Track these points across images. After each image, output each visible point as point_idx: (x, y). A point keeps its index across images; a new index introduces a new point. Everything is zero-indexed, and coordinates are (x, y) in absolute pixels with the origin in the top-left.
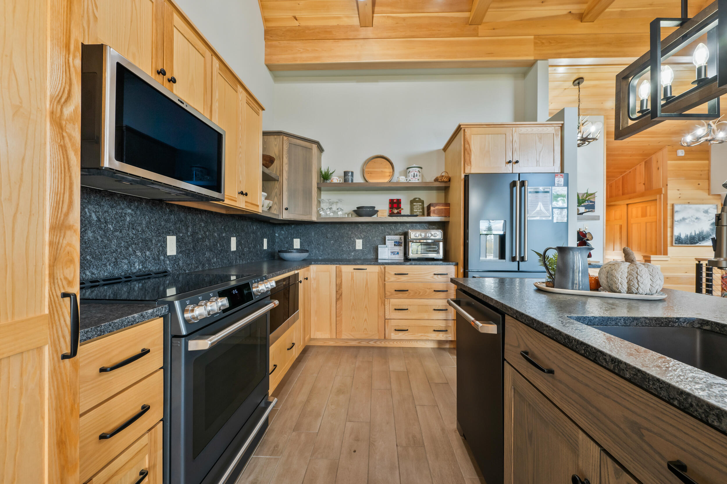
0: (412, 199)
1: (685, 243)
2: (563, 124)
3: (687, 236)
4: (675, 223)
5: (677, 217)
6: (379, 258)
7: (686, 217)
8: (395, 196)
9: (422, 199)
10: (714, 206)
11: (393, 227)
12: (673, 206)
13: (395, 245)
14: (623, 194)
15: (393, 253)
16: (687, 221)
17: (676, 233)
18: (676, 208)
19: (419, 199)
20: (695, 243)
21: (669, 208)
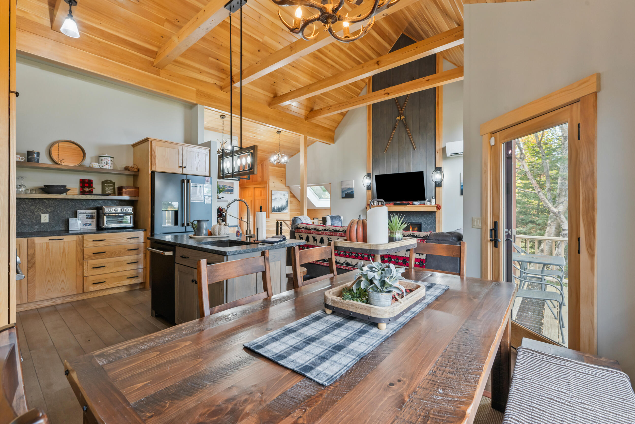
0: (103, 180)
1: (277, 212)
2: (210, 149)
3: (277, 208)
4: (273, 200)
5: (273, 198)
6: (70, 229)
7: (277, 197)
8: (86, 177)
9: (113, 181)
10: (287, 193)
11: (85, 203)
12: (271, 191)
13: (87, 218)
14: (252, 182)
15: (86, 225)
16: (277, 200)
17: (273, 206)
18: (273, 192)
19: (111, 181)
20: (280, 211)
21: (270, 192)
